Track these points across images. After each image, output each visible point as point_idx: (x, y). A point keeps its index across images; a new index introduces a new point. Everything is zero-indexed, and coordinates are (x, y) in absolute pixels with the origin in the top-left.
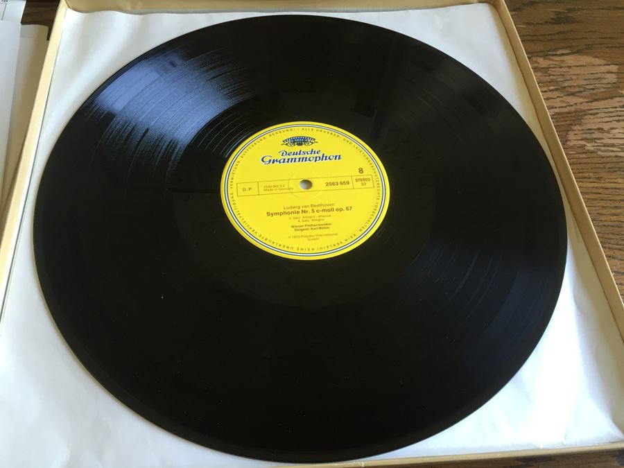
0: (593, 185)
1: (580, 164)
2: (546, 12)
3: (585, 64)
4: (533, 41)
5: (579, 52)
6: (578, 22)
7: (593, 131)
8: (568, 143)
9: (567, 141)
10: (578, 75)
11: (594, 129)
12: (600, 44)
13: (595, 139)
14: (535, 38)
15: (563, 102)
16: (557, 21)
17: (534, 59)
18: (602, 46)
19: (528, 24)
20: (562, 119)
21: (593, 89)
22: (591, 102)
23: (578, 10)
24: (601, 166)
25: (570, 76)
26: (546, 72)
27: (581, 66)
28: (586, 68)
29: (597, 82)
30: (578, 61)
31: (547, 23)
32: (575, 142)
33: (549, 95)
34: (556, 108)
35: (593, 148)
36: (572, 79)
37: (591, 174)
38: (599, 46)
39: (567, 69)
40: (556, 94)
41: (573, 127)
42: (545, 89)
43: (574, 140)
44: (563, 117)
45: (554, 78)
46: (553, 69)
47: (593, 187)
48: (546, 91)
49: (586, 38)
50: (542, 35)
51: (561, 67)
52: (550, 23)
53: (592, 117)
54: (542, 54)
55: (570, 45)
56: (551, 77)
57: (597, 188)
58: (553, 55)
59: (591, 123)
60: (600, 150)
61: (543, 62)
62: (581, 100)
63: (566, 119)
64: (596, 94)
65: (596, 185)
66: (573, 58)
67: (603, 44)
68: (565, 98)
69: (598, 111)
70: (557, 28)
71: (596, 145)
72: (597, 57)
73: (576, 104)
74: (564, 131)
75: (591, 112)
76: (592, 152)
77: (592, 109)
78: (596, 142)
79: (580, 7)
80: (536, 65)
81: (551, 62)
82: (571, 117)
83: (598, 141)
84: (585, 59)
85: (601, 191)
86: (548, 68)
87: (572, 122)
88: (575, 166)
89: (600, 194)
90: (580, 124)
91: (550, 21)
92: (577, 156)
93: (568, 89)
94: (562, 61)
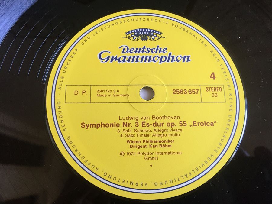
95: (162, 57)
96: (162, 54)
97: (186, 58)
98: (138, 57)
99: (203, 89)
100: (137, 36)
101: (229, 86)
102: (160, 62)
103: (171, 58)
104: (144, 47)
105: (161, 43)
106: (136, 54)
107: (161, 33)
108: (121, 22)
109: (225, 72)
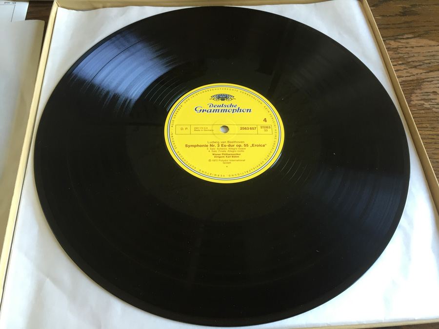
0: (429, 132)
1: (420, 117)
2: (397, 7)
3: (423, 45)
4: (387, 28)
5: (419, 36)
6: (419, 14)
7: (429, 94)
8: (412, 102)
9: (411, 101)
10: (419, 53)
11: (429, 92)
12: (435, 30)
13: (431, 99)
14: (388, 26)
15: (408, 72)
16: (404, 14)
17: (387, 42)
18: (436, 32)
19: (383, 16)
20: (407, 85)
21: (430, 63)
22: (428, 72)
23: (419, 5)
24: (435, 119)
25: (413, 54)
26: (396, 51)
27: (420, 46)
28: (425, 48)
29: (432, 58)
30: (419, 43)
31: (396, 15)
32: (417, 102)
33: (398, 67)
34: (403, 77)
35: (429, 106)
36: (414, 56)
37: (428, 125)
38: (433, 32)
39: (411, 49)
40: (403, 67)
41: (415, 91)
42: (395, 63)
43: (416, 100)
44: (408, 84)
45: (402, 55)
46: (401, 49)
47: (429, 134)
48: (396, 65)
49: (424, 26)
50: (393, 24)
51: (406, 47)
52: (399, 15)
53: (429, 83)
54: (392, 38)
55: (413, 31)
56: (400, 55)
57: (433, 135)
58: (401, 39)
59: (428, 87)
60: (434, 107)
61: (394, 44)
62: (421, 71)
63: (410, 85)
64: (431, 67)
65: (431, 133)
66: (415, 41)
67: (437, 30)
68: (409, 69)
69: (433, 79)
70: (404, 19)
71: (432, 103)
72: (433, 40)
73: (417, 74)
74: (409, 93)
75: (428, 80)
76: (429, 109)
77: (429, 78)
78: (431, 102)
79: (420, 3)
80: (389, 46)
81: (400, 44)
82: (414, 83)
83: (433, 101)
84: (424, 42)
85: (435, 137)
86: (397, 48)
87: (414, 87)
88: (417, 119)
89: (433, 139)
90: (420, 89)
91: (399, 13)
92: (418, 111)
93: (411, 63)
94: (407, 43)
95: (234, 110)
96: (234, 108)
97: (249, 111)
98: (219, 110)
99: (259, 127)
100: (219, 98)
101: (275, 126)
102: (233, 112)
103: (239, 111)
104: (223, 105)
105: (233, 102)
106: (218, 108)
107: (233, 97)
108: (208, 90)
109: (272, 118)
